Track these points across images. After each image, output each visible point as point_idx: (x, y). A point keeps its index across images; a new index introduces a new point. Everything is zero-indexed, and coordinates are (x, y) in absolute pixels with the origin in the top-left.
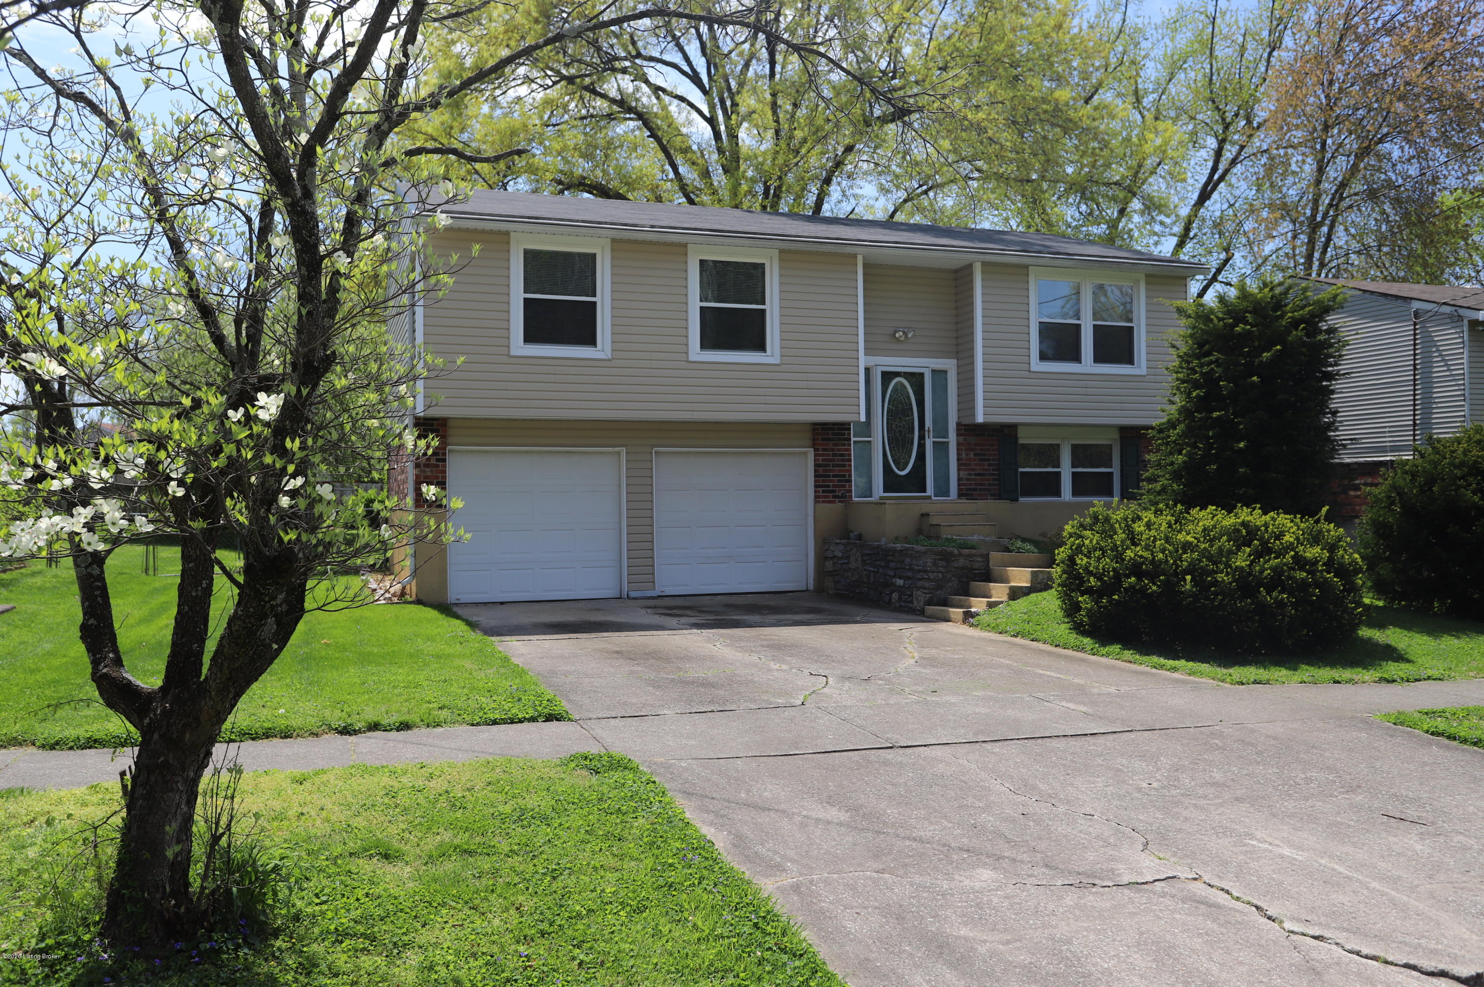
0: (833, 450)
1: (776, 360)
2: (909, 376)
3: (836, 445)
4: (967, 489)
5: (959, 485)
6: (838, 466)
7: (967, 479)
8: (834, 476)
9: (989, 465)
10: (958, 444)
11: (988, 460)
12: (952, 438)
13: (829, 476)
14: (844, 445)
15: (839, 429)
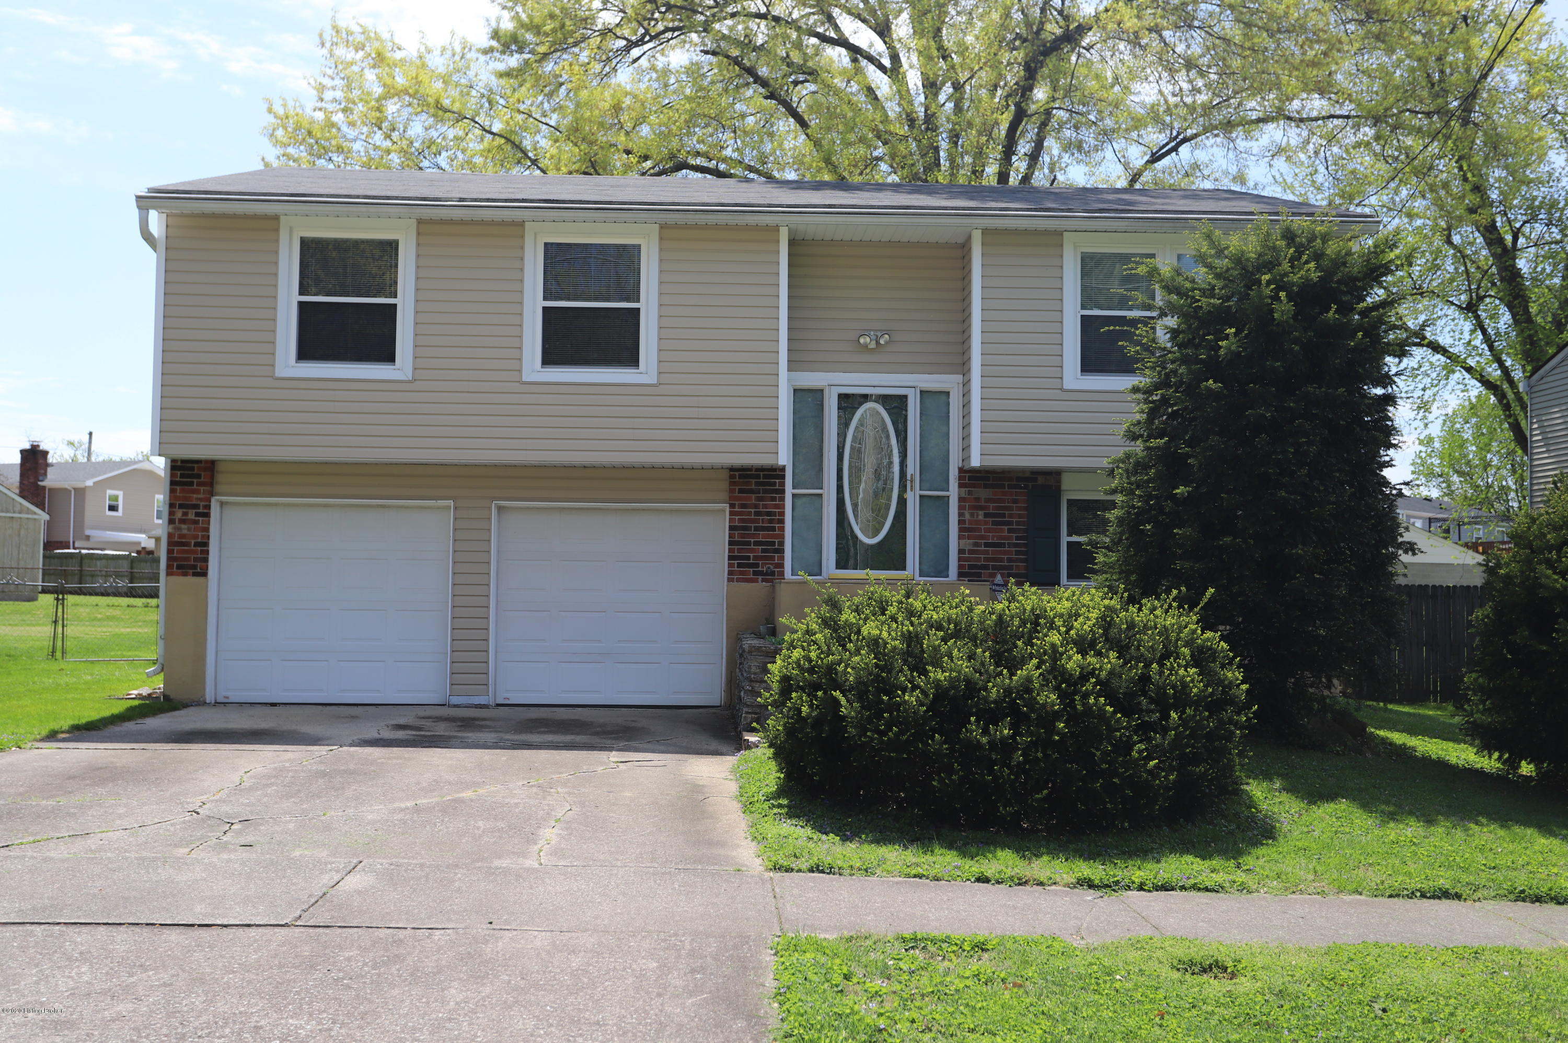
0: (756, 506)
1: (652, 379)
2: (884, 400)
3: (760, 499)
4: (970, 567)
5: (960, 559)
6: (763, 529)
7: (971, 552)
8: (756, 543)
9: (1010, 531)
10: (961, 499)
11: (1010, 523)
12: (953, 492)
13: (749, 543)
14: (774, 499)
15: (765, 477)
